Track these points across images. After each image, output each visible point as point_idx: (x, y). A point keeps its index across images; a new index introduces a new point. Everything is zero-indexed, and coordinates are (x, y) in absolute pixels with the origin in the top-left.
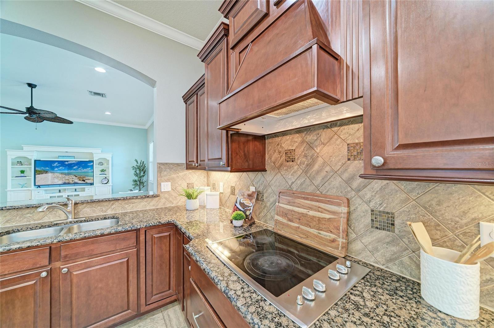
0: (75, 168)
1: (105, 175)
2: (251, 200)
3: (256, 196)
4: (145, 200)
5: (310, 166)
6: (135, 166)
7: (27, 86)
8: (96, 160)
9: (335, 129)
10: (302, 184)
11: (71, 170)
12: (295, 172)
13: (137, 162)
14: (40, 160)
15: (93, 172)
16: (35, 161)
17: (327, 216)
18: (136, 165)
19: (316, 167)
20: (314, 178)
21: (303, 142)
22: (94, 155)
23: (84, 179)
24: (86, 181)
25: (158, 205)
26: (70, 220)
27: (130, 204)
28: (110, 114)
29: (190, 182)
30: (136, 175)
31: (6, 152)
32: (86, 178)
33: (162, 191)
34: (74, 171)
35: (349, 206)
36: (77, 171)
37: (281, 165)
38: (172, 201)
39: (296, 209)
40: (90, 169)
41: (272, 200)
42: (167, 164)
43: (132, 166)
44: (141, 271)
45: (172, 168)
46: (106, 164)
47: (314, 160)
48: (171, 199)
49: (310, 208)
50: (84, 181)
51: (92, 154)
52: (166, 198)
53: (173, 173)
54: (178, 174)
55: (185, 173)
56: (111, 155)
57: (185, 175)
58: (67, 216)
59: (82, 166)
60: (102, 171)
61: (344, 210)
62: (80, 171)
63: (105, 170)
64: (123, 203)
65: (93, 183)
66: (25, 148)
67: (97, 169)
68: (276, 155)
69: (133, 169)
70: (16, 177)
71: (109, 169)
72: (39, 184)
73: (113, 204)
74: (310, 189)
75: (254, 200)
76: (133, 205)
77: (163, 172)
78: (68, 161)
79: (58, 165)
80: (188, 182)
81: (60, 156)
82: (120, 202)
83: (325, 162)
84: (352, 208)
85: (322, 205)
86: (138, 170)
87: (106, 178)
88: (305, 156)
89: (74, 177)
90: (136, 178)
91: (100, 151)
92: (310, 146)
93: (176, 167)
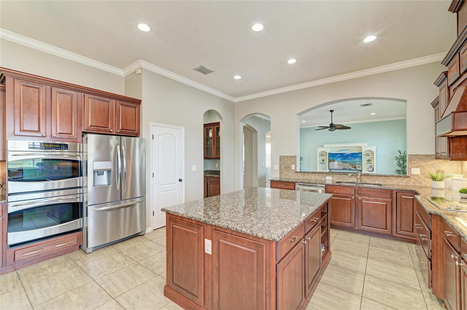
0: (349, 158)
1: (370, 164)
4: (399, 178)
6: (398, 157)
7: (330, 112)
8: (364, 152)
11: (347, 159)
13: (400, 152)
14: (331, 153)
15: (362, 161)
16: (329, 153)
18: (400, 156)
22: (363, 148)
23: (355, 167)
24: (357, 168)
25: (409, 183)
26: (359, 182)
27: (388, 180)
28: (375, 114)
29: (440, 170)
30: (399, 165)
31: (317, 149)
32: (357, 166)
33: (412, 174)
34: (349, 160)
36: (351, 161)
38: (421, 182)
40: (359, 159)
42: (416, 155)
43: (395, 157)
44: (394, 213)
45: (421, 158)
46: (371, 155)
48: (420, 180)
50: (356, 168)
51: (361, 147)
52: (415, 179)
53: (422, 162)
54: (427, 163)
55: (433, 162)
56: (375, 147)
57: (434, 163)
58: (358, 180)
59: (354, 157)
60: (368, 161)
62: (353, 161)
63: (371, 160)
64: (385, 178)
65: (362, 170)
66: (324, 146)
67: (365, 159)
69: (396, 160)
70: (321, 163)
71: (374, 159)
72: (331, 168)
73: (378, 178)
76: (391, 180)
77: (413, 161)
78: (345, 153)
79: (340, 156)
80: (437, 169)
81: (341, 150)
82: (382, 177)
86: (401, 160)
87: (371, 166)
89: (349, 165)
90: (400, 168)
91: (366, 145)
93: (424, 157)
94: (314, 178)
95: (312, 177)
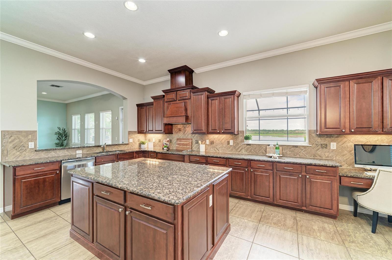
2: (168, 142)
3: (170, 141)
4: (124, 145)
5: (185, 132)
6: (58, 132)
9: (190, 125)
10: (183, 137)
12: (181, 134)
13: (59, 129)
17: (188, 143)
19: (186, 132)
20: (186, 135)
21: (183, 127)
25: (128, 148)
27: (120, 147)
29: (139, 139)
30: (59, 139)
33: (130, 142)
35: (192, 140)
37: (178, 132)
39: (181, 143)
41: (175, 142)
42: (131, 131)
43: (56, 132)
45: (133, 133)
47: (186, 131)
48: (133, 146)
49: (185, 142)
52: (131, 145)
53: (133, 135)
54: (135, 136)
57: (137, 136)
58: (104, 150)
61: (191, 141)
64: (118, 146)
68: (176, 129)
69: (56, 135)
74: (185, 138)
75: (169, 142)
77: (130, 135)
83: (188, 132)
84: (193, 140)
85: (187, 141)
86: (60, 135)
88: (184, 130)
90: (59, 142)
92: (185, 128)
94: (63, 155)
95: (60, 154)
